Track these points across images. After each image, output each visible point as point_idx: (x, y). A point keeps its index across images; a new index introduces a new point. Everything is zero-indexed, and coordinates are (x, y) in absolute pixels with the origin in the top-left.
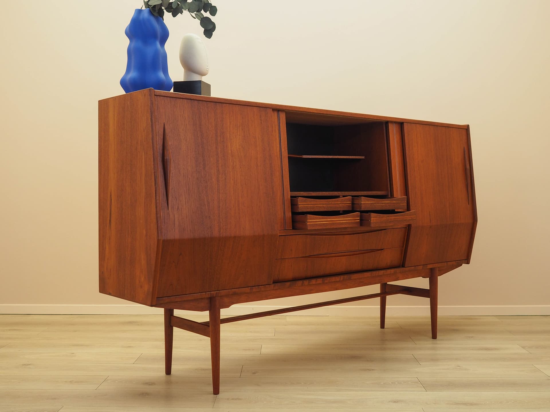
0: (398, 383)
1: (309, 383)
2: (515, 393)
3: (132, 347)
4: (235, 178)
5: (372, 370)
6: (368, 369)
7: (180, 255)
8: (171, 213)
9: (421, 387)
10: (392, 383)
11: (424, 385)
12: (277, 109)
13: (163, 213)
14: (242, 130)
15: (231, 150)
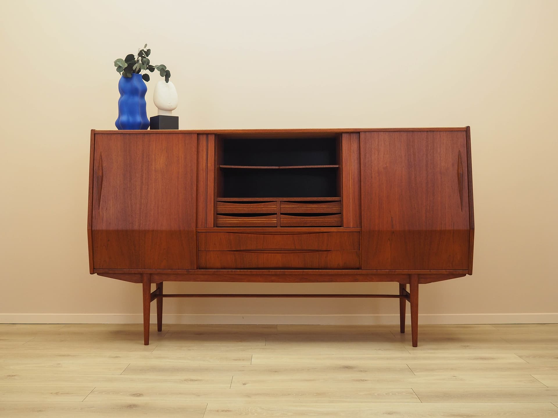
0: (392, 394)
1: (300, 394)
2: (513, 404)
3: (120, 357)
4: (156, 188)
5: (366, 380)
6: (362, 380)
7: (108, 241)
8: (100, 212)
9: (416, 398)
10: (386, 394)
11: (420, 396)
12: (207, 134)
13: (95, 212)
14: (167, 152)
15: (155, 167)
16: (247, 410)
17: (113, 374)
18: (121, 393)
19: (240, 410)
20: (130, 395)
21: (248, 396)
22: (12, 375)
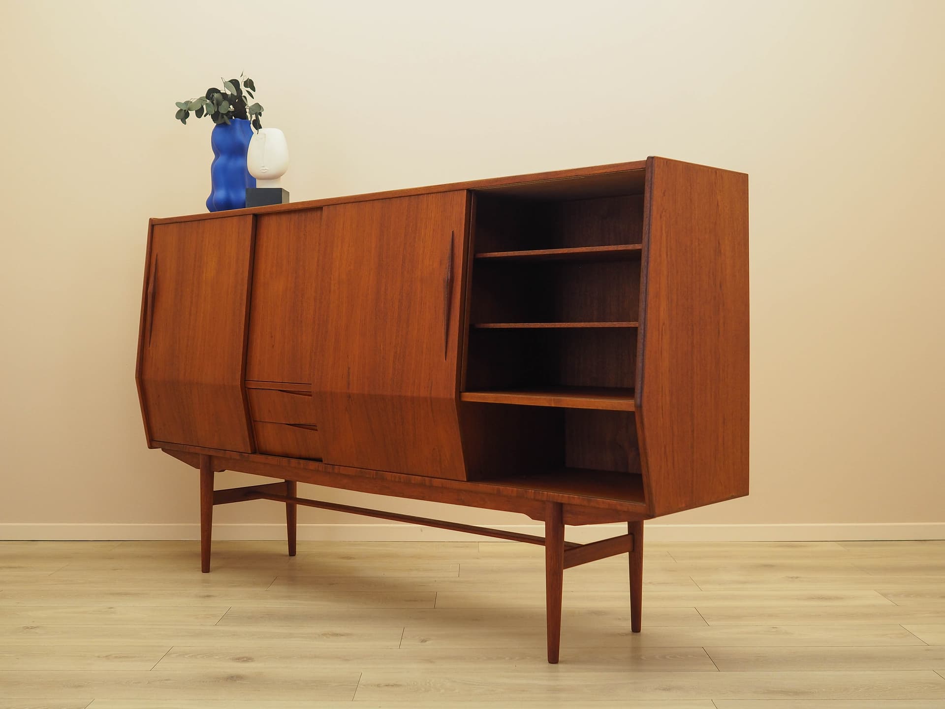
0: (670, 657)
3: (213, 596)
9: (710, 664)
10: (660, 657)
11: (716, 660)
13: (146, 350)
16: (428, 684)
17: (201, 625)
18: (216, 656)
19: (415, 683)
20: (230, 659)
21: (430, 661)
22: (32, 626)
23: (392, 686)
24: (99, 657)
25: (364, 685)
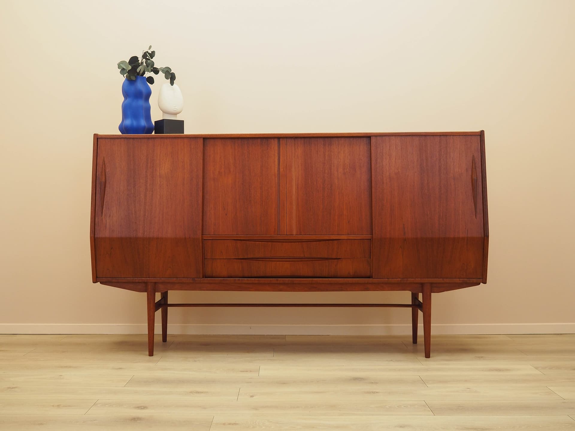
0: (404, 406)
1: (310, 407)
3: (123, 368)
4: (161, 194)
5: (377, 392)
6: (373, 392)
7: (111, 249)
8: (104, 219)
9: (429, 411)
10: (398, 407)
11: (433, 408)
13: (98, 219)
14: (172, 157)
15: (160, 173)
16: (255, 423)
17: (116, 386)
18: (125, 405)
19: (247, 423)
20: (134, 407)
21: (256, 408)
22: (13, 387)
23: (233, 424)
24: (53, 406)
25: (215, 424)
